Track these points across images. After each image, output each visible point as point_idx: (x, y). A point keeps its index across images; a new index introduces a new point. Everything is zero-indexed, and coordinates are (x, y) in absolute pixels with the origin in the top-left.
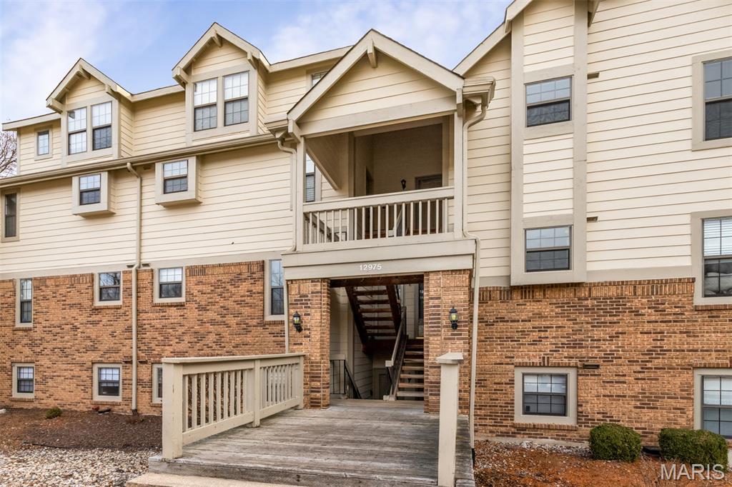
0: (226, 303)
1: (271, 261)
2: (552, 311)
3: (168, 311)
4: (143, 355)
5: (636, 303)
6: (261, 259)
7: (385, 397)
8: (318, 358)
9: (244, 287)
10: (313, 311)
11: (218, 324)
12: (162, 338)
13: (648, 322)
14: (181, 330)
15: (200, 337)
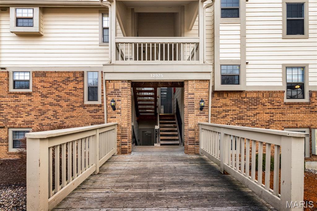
0: (60, 94)
1: (88, 72)
2: (231, 103)
3: (19, 97)
4: (2, 123)
5: (264, 100)
6: (82, 70)
7: (155, 144)
8: (126, 126)
9: (71, 85)
10: (123, 98)
11: (55, 105)
12: (16, 113)
13: (268, 109)
14: (29, 108)
15: (42, 112)
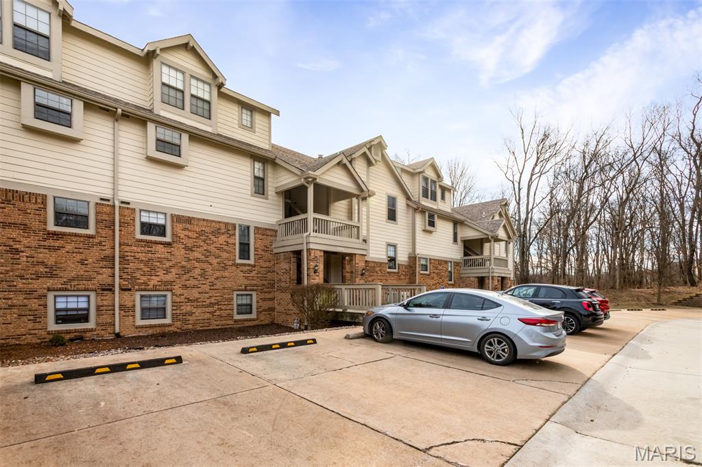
0: (209, 248)
1: (239, 224)
3: (154, 247)
4: (126, 283)
6: (233, 222)
9: (222, 239)
10: (320, 264)
11: (203, 262)
12: (149, 269)
14: (168, 264)
15: (186, 270)
